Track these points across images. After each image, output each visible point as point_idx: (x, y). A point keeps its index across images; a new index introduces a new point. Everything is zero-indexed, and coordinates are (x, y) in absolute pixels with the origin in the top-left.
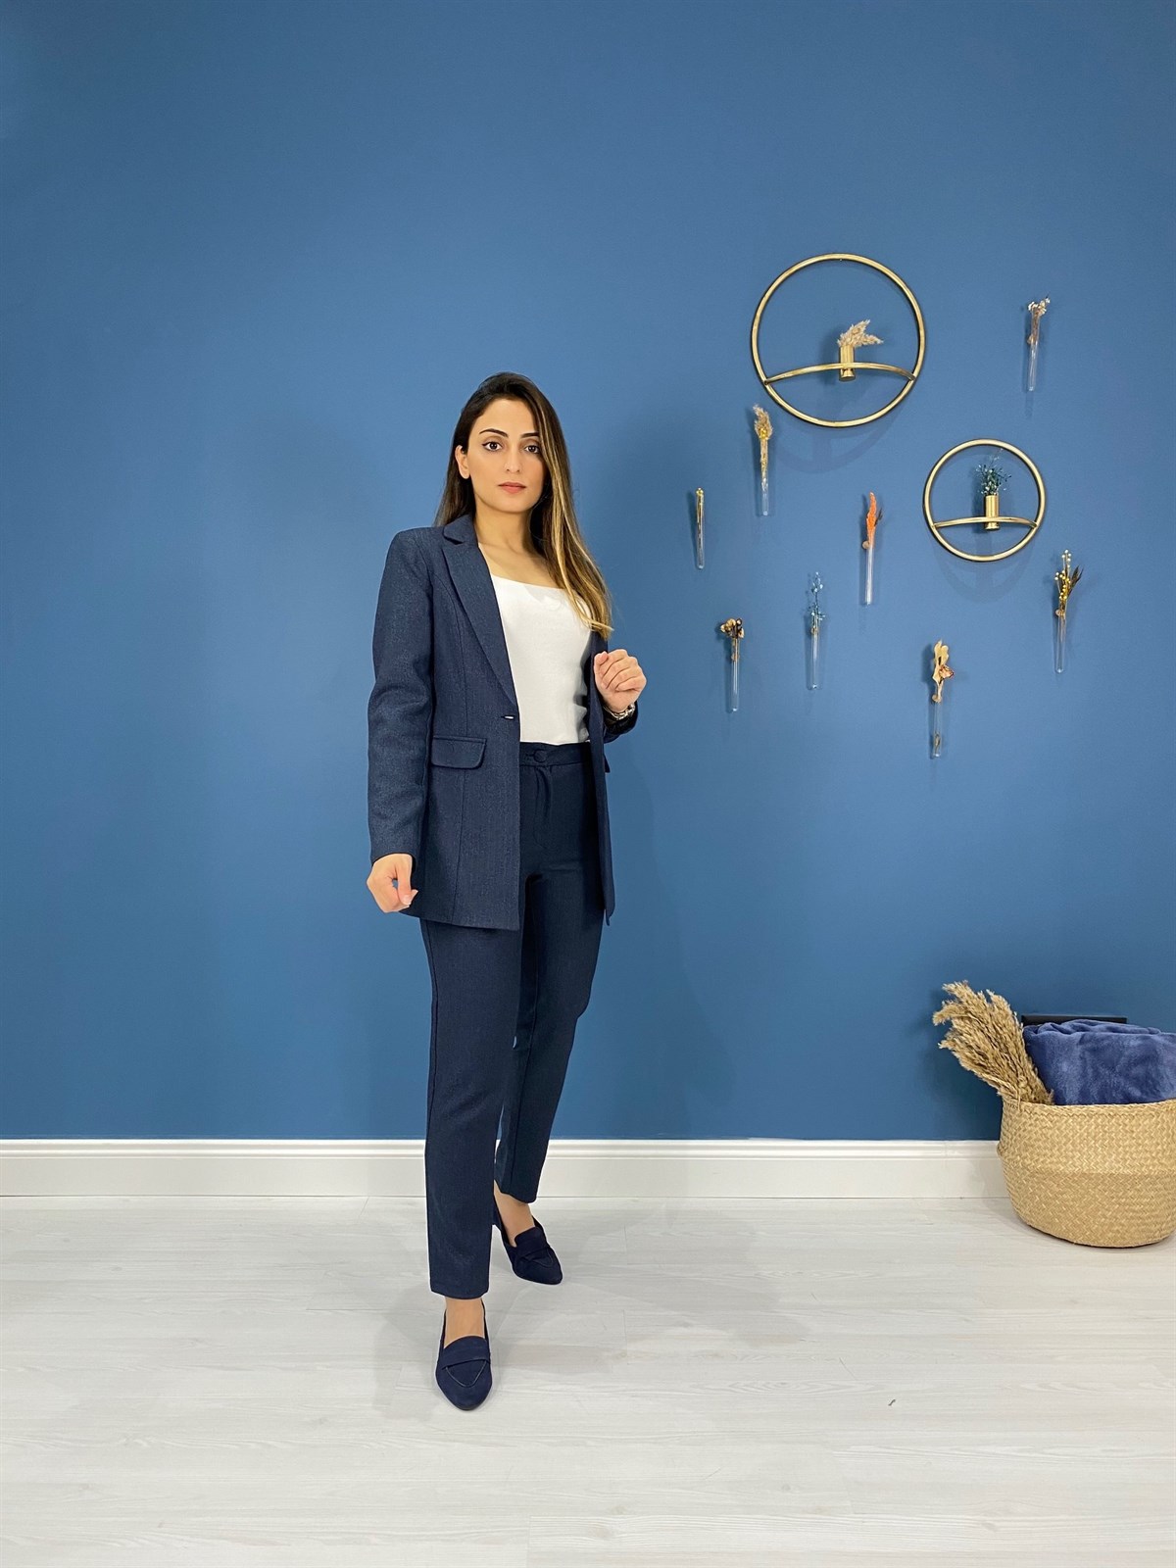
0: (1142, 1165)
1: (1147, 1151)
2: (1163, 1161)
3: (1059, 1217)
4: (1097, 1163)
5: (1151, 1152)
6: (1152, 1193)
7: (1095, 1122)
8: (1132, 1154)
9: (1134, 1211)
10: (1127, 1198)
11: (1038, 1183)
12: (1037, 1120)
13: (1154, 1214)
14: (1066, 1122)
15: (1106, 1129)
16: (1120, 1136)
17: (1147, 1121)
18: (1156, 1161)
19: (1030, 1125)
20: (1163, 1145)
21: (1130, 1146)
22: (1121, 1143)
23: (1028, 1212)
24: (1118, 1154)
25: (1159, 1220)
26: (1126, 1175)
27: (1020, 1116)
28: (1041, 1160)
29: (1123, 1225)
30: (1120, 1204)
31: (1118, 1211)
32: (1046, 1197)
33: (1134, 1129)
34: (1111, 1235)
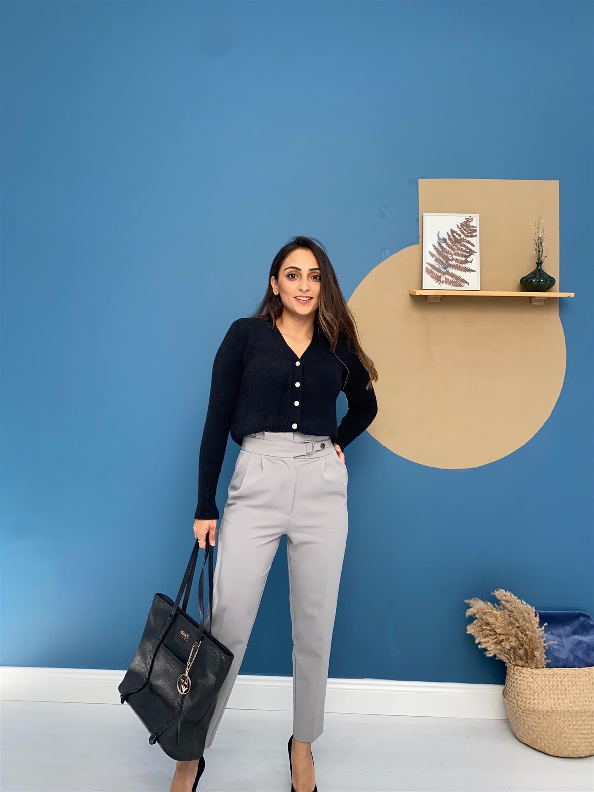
0: (584, 705)
1: (585, 697)
3: (540, 738)
4: (559, 704)
5: (588, 697)
6: (591, 723)
7: (556, 679)
13: (593, 735)
17: (584, 678)
22: (571, 691)
24: (570, 698)
26: (577, 711)
27: (514, 674)
28: (528, 702)
29: (577, 743)
30: (574, 730)
31: (574, 734)
32: (531, 725)
33: (577, 683)
34: (570, 749)
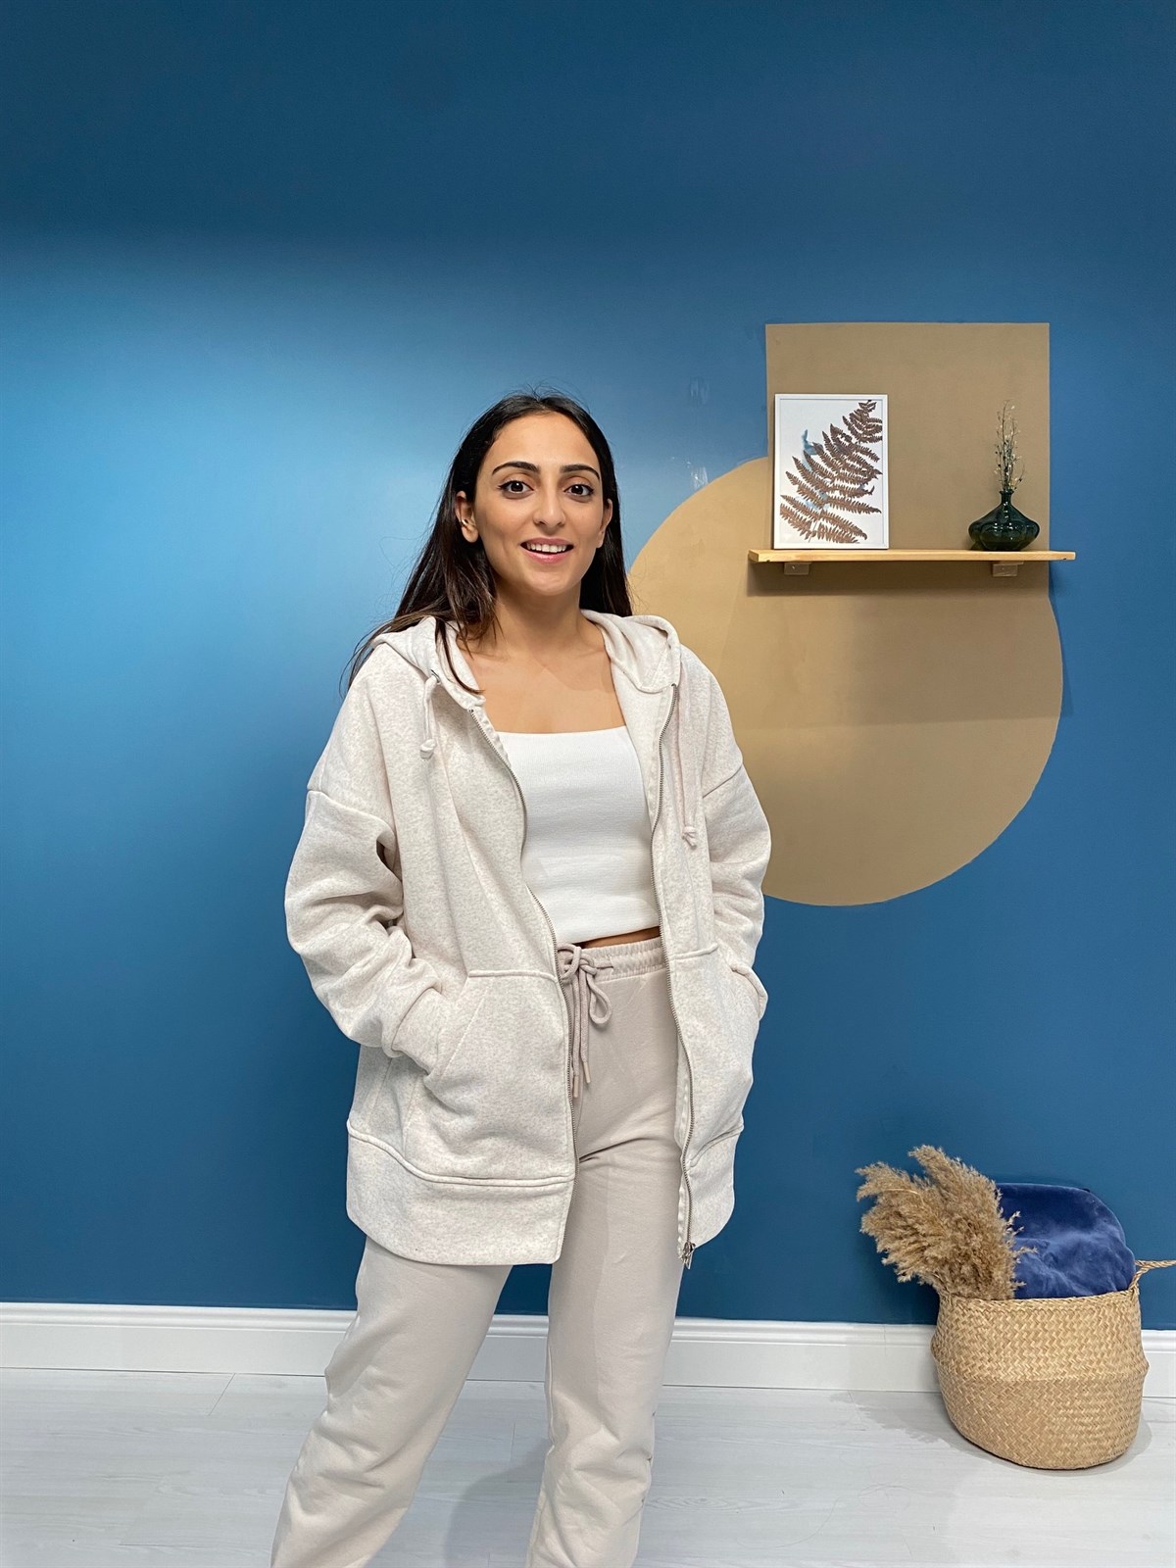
0: (1087, 1370)
1: (1091, 1353)
2: (1111, 1364)
3: (1001, 1435)
4: (1039, 1368)
5: (1096, 1354)
6: (1102, 1402)
7: (1035, 1318)
8: (1075, 1356)
9: (1082, 1424)
10: (1075, 1409)
11: (975, 1393)
12: (971, 1317)
13: (1104, 1427)
14: (1004, 1320)
15: (1046, 1327)
16: (1061, 1335)
17: (1088, 1317)
18: (1102, 1364)
19: (964, 1323)
20: (1107, 1345)
21: (1073, 1348)
22: (1062, 1343)
23: (966, 1427)
24: (1061, 1357)
25: (1111, 1434)
26: (1074, 1381)
27: (952, 1311)
28: (979, 1365)
29: (1073, 1442)
30: (1068, 1417)
31: (1066, 1425)
32: (986, 1410)
33: (1075, 1326)
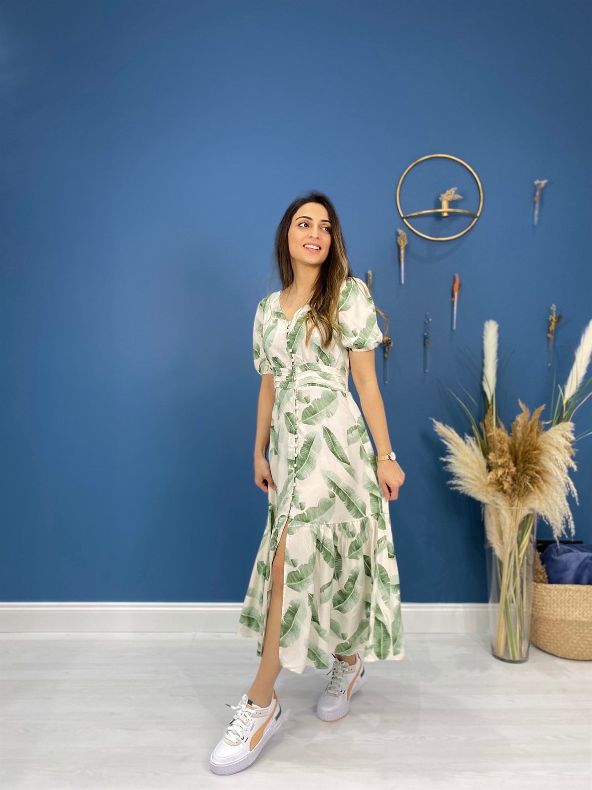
3: (550, 642)
4: (569, 615)
7: (568, 593)
8: (587, 611)
9: (588, 641)
10: (584, 634)
12: (539, 591)
14: (553, 593)
15: (574, 597)
16: (581, 602)
19: (535, 594)
22: (582, 605)
24: (580, 611)
26: (584, 622)
28: (541, 612)
29: (582, 648)
30: (580, 637)
34: (576, 652)
